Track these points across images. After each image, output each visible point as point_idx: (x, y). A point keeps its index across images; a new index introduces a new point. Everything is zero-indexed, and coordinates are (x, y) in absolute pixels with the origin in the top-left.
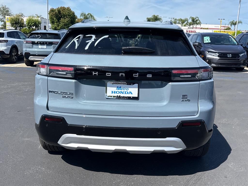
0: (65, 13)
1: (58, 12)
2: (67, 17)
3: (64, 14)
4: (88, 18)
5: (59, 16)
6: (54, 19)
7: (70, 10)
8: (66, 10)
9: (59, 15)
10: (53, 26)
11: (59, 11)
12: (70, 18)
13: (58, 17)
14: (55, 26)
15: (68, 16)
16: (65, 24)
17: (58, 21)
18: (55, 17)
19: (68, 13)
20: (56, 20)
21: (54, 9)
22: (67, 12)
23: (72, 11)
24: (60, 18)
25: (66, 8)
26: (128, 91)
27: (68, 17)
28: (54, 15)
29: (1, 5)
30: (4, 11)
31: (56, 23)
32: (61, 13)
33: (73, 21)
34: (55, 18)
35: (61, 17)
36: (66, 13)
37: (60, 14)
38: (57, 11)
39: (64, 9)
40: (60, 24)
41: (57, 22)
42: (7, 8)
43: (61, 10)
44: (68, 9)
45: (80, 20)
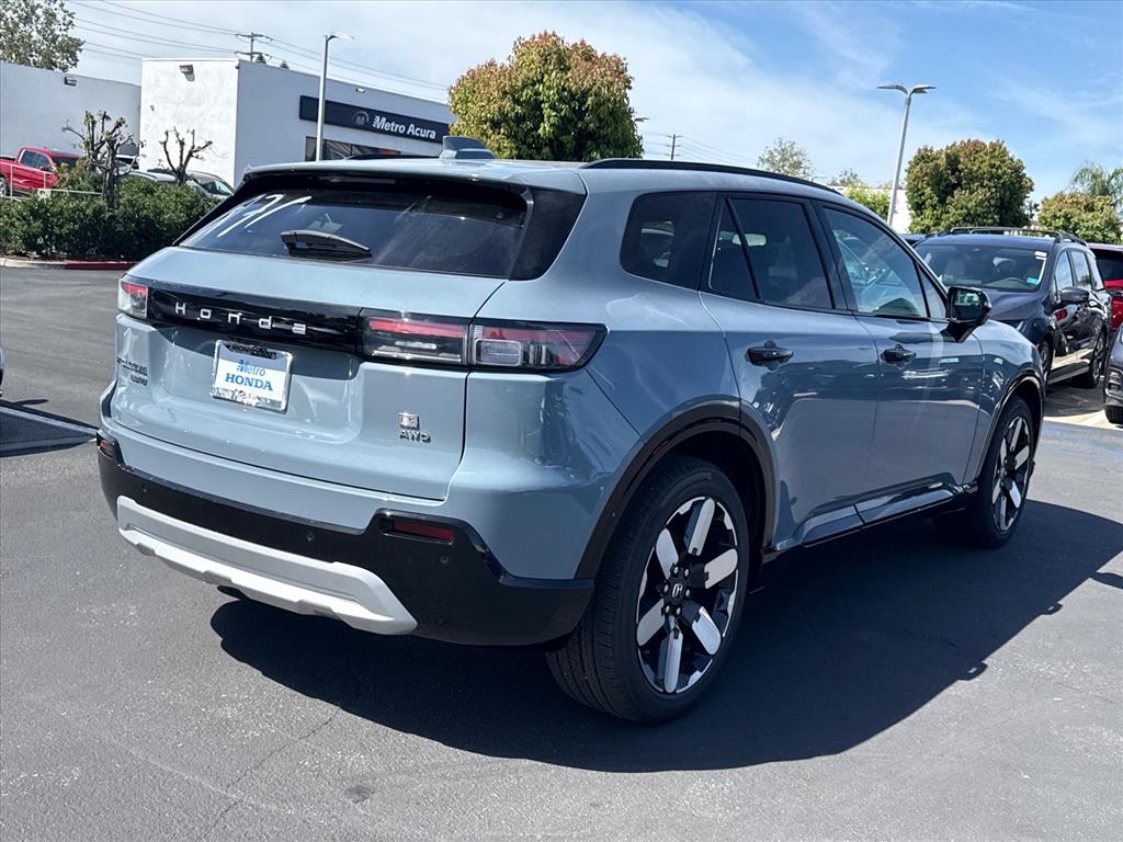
0: (975, 168)
1: (949, 164)
2: (982, 184)
3: (971, 172)
4: (1114, 192)
5: (946, 180)
6: (923, 194)
7: (1004, 153)
8: (986, 154)
9: (950, 178)
10: (918, 224)
11: (953, 161)
12: (994, 190)
13: (943, 183)
14: (927, 222)
15: (990, 180)
16: (969, 214)
17: (942, 201)
18: (928, 185)
19: (993, 166)
20: (931, 198)
21: (931, 151)
22: (987, 163)
23: (1012, 159)
24: (954, 187)
25: (988, 144)
26: (264, 379)
27: (986, 182)
28: (927, 174)
29: (778, 141)
30: (783, 166)
31: (928, 212)
32: (960, 166)
33: (1009, 203)
34: (928, 191)
35: (959, 184)
36: (980, 168)
37: (955, 170)
38: (942, 162)
39: (975, 148)
40: (948, 212)
41: (934, 207)
42: (796, 154)
43: (961, 154)
44: (997, 151)
45: (1070, 201)
